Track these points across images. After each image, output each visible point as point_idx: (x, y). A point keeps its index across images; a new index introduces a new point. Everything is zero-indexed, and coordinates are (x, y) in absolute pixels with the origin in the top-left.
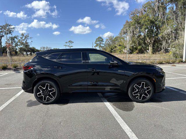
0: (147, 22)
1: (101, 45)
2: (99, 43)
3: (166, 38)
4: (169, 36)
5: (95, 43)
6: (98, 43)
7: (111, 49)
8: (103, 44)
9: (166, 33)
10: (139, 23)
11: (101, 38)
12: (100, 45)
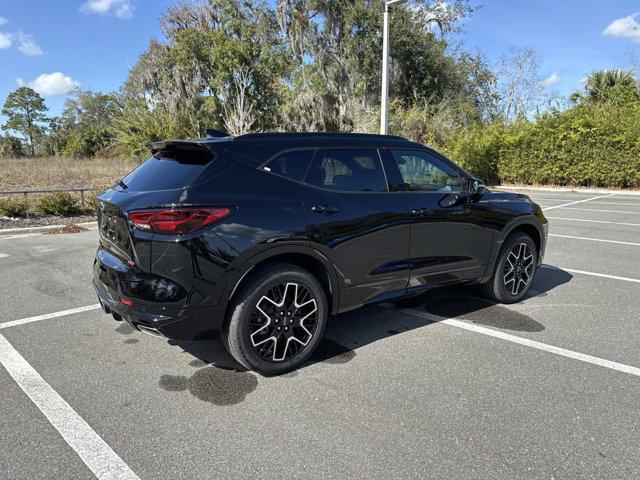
0: (229, 57)
1: (34, 123)
2: (24, 112)
3: (303, 118)
4: (311, 114)
5: (5, 112)
6: (18, 111)
7: (87, 141)
8: (44, 120)
9: (302, 105)
10: (203, 59)
11: (31, 92)
12: (30, 122)
